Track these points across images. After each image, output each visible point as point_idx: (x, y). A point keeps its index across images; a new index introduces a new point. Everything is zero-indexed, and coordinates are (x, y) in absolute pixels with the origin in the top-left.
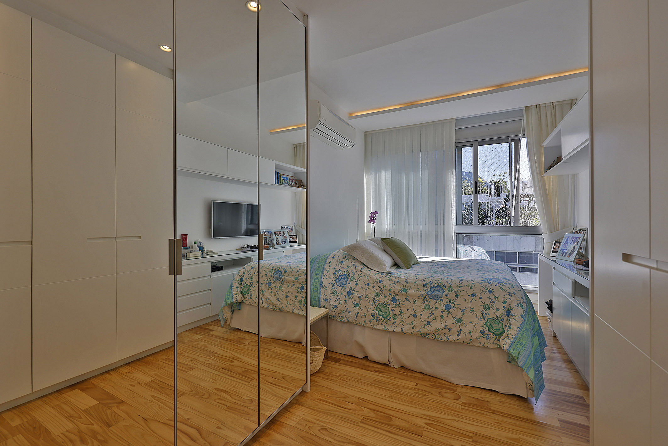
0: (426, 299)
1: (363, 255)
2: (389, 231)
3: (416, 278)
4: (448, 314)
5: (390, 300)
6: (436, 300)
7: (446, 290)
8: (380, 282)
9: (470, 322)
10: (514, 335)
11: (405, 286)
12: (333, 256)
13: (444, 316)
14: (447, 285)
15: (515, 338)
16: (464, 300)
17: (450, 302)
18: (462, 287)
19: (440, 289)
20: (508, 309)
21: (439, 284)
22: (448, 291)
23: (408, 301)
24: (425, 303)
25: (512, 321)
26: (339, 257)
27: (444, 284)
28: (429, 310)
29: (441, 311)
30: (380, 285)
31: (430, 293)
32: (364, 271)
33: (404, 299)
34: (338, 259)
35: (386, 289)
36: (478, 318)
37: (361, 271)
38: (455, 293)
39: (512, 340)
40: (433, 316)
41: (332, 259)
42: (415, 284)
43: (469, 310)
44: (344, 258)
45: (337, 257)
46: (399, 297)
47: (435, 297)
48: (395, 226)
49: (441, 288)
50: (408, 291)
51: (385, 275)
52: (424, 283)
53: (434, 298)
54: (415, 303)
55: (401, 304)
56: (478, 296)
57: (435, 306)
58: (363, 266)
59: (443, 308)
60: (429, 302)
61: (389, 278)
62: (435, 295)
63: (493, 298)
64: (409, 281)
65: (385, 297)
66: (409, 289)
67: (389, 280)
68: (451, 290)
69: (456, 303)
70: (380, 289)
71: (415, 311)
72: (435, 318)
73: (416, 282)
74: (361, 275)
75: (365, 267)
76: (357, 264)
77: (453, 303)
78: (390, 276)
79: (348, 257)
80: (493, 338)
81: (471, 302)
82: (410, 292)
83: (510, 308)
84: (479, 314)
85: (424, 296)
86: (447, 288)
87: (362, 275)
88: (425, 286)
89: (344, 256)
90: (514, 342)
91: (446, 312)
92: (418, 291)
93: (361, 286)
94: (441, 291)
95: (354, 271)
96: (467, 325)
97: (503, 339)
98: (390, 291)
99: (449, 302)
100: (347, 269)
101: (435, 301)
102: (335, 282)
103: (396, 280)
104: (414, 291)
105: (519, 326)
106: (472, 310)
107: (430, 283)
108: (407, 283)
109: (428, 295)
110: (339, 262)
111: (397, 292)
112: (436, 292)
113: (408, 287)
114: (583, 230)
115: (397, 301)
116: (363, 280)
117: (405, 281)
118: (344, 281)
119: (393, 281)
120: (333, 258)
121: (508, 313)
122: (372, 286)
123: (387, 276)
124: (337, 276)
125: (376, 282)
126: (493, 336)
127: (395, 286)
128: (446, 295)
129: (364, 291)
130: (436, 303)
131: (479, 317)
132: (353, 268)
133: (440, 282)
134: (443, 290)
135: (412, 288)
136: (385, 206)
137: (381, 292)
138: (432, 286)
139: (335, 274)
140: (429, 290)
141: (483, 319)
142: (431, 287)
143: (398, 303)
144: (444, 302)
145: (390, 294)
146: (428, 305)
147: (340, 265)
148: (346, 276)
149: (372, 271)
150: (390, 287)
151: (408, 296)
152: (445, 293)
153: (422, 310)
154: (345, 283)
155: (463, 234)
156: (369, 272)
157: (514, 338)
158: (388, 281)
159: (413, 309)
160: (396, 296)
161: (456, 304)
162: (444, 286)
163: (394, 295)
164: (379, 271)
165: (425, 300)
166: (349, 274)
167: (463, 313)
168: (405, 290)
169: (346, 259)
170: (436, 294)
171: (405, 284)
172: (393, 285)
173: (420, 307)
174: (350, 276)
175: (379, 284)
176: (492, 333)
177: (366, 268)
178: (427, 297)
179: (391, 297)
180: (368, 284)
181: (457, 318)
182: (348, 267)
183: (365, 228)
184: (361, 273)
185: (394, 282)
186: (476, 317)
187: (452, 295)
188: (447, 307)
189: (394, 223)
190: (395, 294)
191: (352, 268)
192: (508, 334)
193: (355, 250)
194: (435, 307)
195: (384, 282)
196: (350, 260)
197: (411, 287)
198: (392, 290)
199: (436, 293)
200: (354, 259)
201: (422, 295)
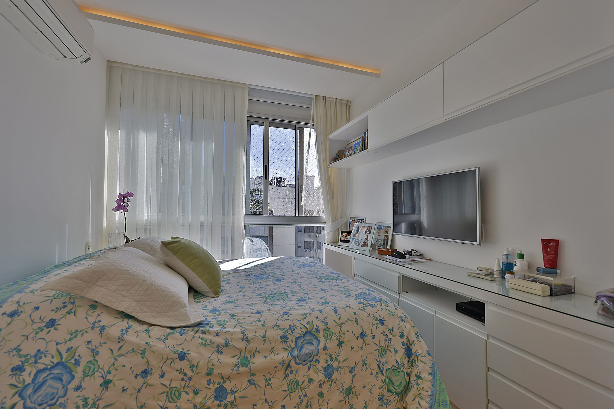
0: (291, 367)
1: (124, 293)
2: (150, 224)
3: (260, 324)
4: (331, 385)
5: (209, 398)
6: (309, 363)
7: (321, 335)
8: (182, 357)
9: (364, 387)
10: (428, 389)
11: (243, 351)
12: (14, 307)
13: (325, 392)
14: (322, 326)
15: (433, 394)
16: (352, 348)
17: (331, 359)
18: (343, 324)
19: (312, 338)
20: (407, 344)
21: (307, 328)
22: (326, 339)
23: (255, 384)
24: (289, 378)
25: (420, 366)
26: (37, 308)
27: (315, 327)
28: (297, 391)
29: (319, 383)
30: (184, 365)
31: (296, 353)
32: (130, 337)
33: (245, 384)
34: (36, 316)
35: (198, 373)
36: (373, 375)
37: (120, 339)
38: (337, 339)
39: (428, 400)
40: (305, 400)
41: (9, 319)
42: (265, 340)
43: (360, 366)
44: (58, 309)
45: (28, 309)
46: (233, 383)
47: (306, 358)
48: (160, 217)
49: (312, 335)
50: (252, 360)
51: (190, 333)
52: (281, 333)
53: (304, 361)
54: (268, 385)
55: (237, 399)
56: (370, 335)
57: (308, 376)
58: (124, 323)
59: (321, 377)
60: (297, 371)
61: (202, 339)
62: (307, 354)
63: (388, 333)
64: (250, 335)
65: (196, 393)
66: (252, 355)
67: (205, 345)
68: (330, 335)
69: (341, 358)
70: (182, 376)
71: (270, 404)
72: (309, 404)
73: (264, 337)
74: (121, 352)
75: (131, 322)
76: (106, 319)
77: (336, 360)
78: (204, 332)
79: (73, 303)
80: (394, 401)
81: (361, 349)
82: (258, 361)
83: (408, 343)
84: (374, 366)
85: (287, 363)
86: (322, 332)
87: (123, 351)
88: (284, 338)
89: (58, 303)
90: (433, 404)
91: (328, 381)
92: (272, 355)
93: (120, 384)
94: (315, 342)
95: (95, 343)
96: (359, 395)
97: (413, 401)
98: (209, 374)
99: (329, 360)
100: (69, 344)
101: (307, 367)
102: (17, 398)
103: (220, 340)
104: (265, 357)
105: (430, 371)
106: (365, 364)
107: (292, 328)
108: (248, 341)
109: (294, 357)
110: (36, 326)
111: (227, 371)
112: (306, 346)
113: (250, 352)
114: (361, 220)
115: (227, 394)
116: (128, 366)
117: (243, 339)
118: (59, 385)
119: (215, 345)
120: (12, 315)
121: (409, 353)
122: (156, 374)
123: (197, 335)
124: (27, 377)
125: (169, 362)
126: (395, 399)
127: (220, 356)
128: (325, 348)
129: (134, 396)
130: (309, 369)
131: (374, 372)
132: (93, 336)
133: (308, 323)
134: (316, 338)
135: (259, 352)
136: (143, 185)
137: (183, 383)
138: (298, 335)
139: (18, 369)
140: (293, 345)
141: (380, 375)
142: (297, 339)
143: (230, 398)
144: (323, 364)
145: (209, 382)
146: (295, 380)
147: (42, 335)
148: (65, 367)
149: (155, 332)
150: (210, 365)
151: (253, 375)
152: (322, 345)
153: (285, 394)
154: (61, 392)
155: (249, 226)
156: (145, 335)
157: (431, 396)
158: (202, 349)
159: (266, 400)
160: (224, 382)
161: (341, 360)
162: (318, 331)
163: (221, 381)
164: (174, 325)
165: (288, 372)
166: (76, 357)
167: (353, 374)
168: (245, 362)
169: (67, 309)
170: (307, 351)
171: (242, 345)
172: (215, 357)
173: (280, 390)
174: (83, 363)
175: (179, 364)
176: (393, 393)
177: (136, 326)
178: (293, 363)
179: (213, 387)
180: (145, 373)
181: (345, 388)
182: (74, 334)
183: (105, 220)
184: (120, 344)
185: (218, 346)
186: (371, 374)
187: (332, 344)
188: (328, 371)
189: (160, 211)
190: (222, 378)
191: (88, 337)
192: (419, 390)
193: (99, 283)
194: (307, 380)
195: (193, 355)
196: (81, 312)
197: (258, 350)
198: (216, 372)
199: (308, 349)
200: (94, 305)
201: (282, 363)
